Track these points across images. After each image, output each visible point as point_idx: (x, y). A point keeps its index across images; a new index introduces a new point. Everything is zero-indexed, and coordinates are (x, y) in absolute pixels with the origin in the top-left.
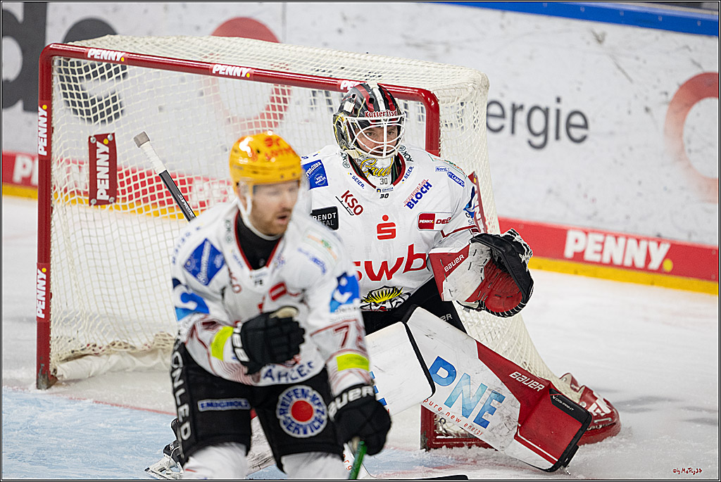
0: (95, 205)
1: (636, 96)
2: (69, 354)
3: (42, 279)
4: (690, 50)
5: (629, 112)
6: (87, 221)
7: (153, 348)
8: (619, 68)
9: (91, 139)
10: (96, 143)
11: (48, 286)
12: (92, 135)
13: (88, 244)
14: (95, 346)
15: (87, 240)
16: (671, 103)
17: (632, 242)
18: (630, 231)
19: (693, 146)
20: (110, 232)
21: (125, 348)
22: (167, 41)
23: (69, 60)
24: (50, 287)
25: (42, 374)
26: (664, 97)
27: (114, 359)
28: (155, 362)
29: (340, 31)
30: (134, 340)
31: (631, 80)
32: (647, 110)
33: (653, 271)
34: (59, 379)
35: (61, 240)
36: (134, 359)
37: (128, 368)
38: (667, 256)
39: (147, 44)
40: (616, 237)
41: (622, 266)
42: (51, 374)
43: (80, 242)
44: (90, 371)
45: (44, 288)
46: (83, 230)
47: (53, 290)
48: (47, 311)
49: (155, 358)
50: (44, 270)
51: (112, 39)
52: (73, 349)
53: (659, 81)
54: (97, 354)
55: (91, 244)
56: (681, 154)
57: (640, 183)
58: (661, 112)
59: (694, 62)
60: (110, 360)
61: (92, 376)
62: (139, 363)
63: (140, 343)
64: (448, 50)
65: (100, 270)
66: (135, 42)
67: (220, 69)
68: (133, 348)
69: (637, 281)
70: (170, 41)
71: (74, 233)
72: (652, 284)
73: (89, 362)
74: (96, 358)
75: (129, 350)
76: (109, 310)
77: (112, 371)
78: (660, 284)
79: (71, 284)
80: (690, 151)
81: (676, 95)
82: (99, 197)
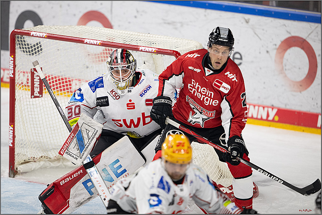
0: (33, 98)
1: (263, 46)
2: (23, 161)
3: (11, 130)
4: (286, 26)
5: (260, 53)
6: (30, 105)
7: (58, 158)
8: (255, 33)
9: (32, 70)
10: (34, 72)
11: (14, 133)
12: (32, 68)
13: (30, 114)
14: (34, 158)
15: (30, 113)
16: (278, 49)
17: (261, 108)
18: (260, 103)
19: (287, 67)
20: (40, 109)
21: (47, 158)
22: (64, 27)
23: (23, 36)
24: (15, 133)
25: (11, 170)
26: (275, 46)
27: (42, 163)
28: (59, 164)
29: (136, 17)
30: (50, 155)
31: (261, 39)
32: (267, 52)
33: (270, 121)
34: (18, 172)
35: (19, 113)
36: (50, 163)
37: (48, 167)
38: (276, 114)
39: (56, 29)
40: (254, 106)
41: (257, 119)
42: (15, 170)
43: (27, 114)
44: (32, 168)
45: (12, 134)
46: (28, 109)
47: (16, 134)
48: (13, 143)
49: (59, 162)
50: (12, 126)
51: (41, 27)
52: (25, 159)
53: (272, 39)
54: (35, 161)
55: (32, 115)
56: (282, 71)
57: (264, 83)
58: (274, 53)
59: (287, 32)
60: (40, 164)
61: (33, 170)
62: (52, 164)
63: (53, 156)
64: (182, 26)
65: (35, 126)
66: (51, 28)
67: (88, 41)
68: (50, 158)
69: (263, 125)
70: (66, 28)
71: (24, 110)
72: (270, 126)
73: (31, 165)
74: (35, 163)
75: (48, 159)
76: (39, 140)
77: (41, 168)
78: (273, 126)
79: (24, 132)
80: (286, 69)
81: (280, 46)
82: (35, 95)
